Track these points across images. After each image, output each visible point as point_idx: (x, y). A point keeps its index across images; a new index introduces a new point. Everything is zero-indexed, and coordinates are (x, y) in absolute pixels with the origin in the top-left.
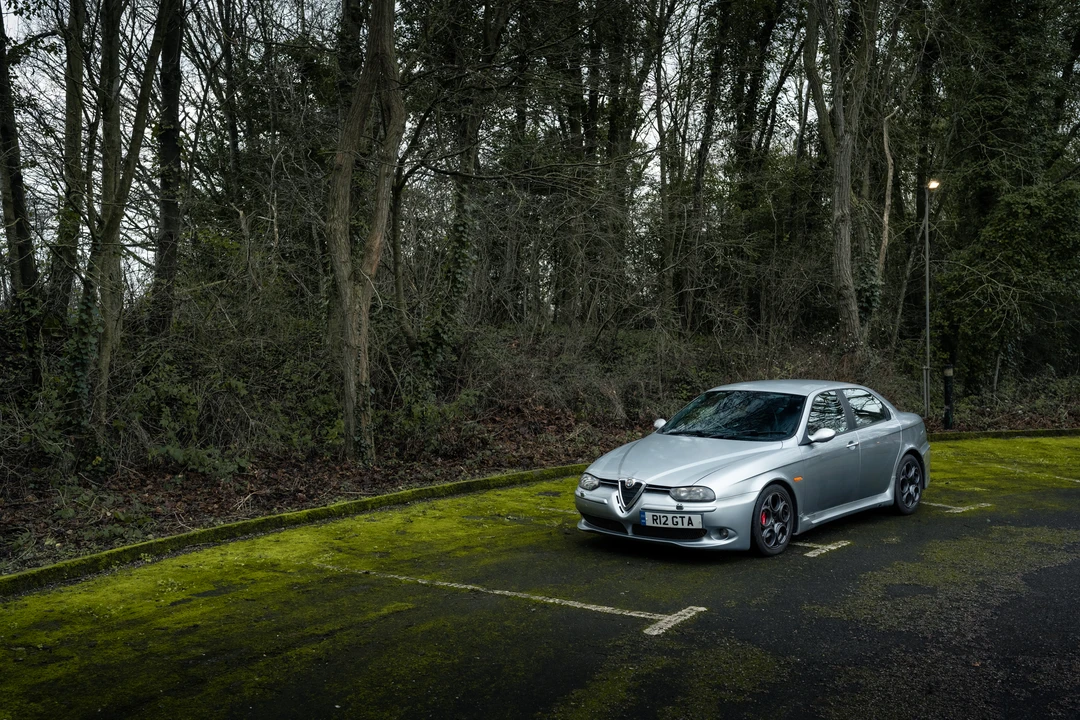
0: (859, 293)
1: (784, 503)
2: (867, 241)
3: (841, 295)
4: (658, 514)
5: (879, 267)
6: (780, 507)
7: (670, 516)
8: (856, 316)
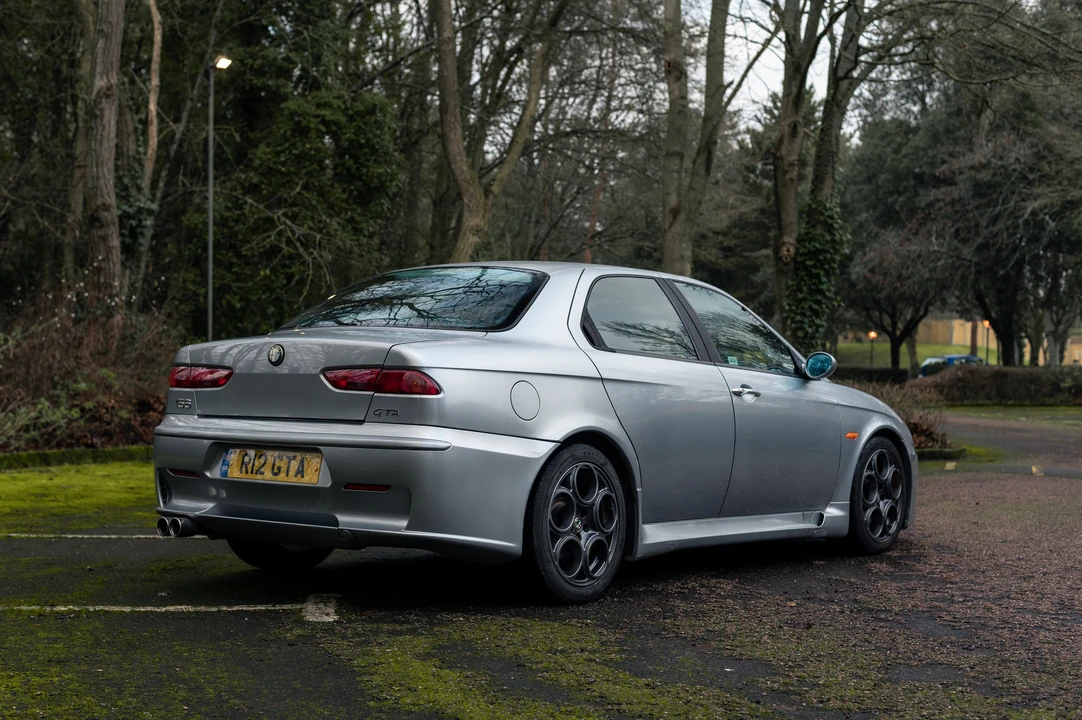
0: (123, 219)
2: (132, 137)
3: (98, 219)
8: (117, 256)
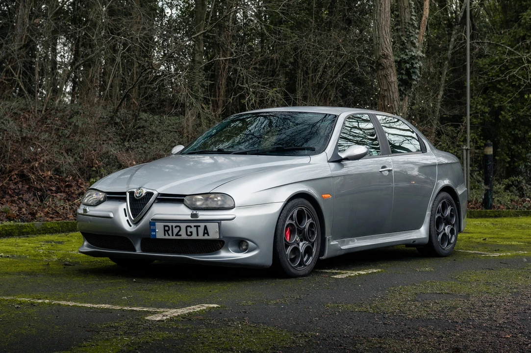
0: (399, 63)
1: (310, 221)
3: (380, 64)
4: (170, 224)
5: (420, 38)
6: (307, 223)
7: (183, 225)
